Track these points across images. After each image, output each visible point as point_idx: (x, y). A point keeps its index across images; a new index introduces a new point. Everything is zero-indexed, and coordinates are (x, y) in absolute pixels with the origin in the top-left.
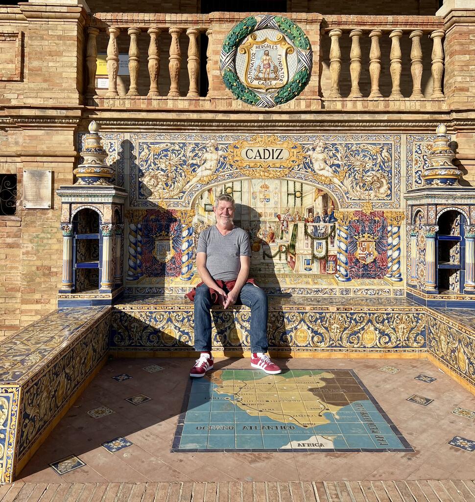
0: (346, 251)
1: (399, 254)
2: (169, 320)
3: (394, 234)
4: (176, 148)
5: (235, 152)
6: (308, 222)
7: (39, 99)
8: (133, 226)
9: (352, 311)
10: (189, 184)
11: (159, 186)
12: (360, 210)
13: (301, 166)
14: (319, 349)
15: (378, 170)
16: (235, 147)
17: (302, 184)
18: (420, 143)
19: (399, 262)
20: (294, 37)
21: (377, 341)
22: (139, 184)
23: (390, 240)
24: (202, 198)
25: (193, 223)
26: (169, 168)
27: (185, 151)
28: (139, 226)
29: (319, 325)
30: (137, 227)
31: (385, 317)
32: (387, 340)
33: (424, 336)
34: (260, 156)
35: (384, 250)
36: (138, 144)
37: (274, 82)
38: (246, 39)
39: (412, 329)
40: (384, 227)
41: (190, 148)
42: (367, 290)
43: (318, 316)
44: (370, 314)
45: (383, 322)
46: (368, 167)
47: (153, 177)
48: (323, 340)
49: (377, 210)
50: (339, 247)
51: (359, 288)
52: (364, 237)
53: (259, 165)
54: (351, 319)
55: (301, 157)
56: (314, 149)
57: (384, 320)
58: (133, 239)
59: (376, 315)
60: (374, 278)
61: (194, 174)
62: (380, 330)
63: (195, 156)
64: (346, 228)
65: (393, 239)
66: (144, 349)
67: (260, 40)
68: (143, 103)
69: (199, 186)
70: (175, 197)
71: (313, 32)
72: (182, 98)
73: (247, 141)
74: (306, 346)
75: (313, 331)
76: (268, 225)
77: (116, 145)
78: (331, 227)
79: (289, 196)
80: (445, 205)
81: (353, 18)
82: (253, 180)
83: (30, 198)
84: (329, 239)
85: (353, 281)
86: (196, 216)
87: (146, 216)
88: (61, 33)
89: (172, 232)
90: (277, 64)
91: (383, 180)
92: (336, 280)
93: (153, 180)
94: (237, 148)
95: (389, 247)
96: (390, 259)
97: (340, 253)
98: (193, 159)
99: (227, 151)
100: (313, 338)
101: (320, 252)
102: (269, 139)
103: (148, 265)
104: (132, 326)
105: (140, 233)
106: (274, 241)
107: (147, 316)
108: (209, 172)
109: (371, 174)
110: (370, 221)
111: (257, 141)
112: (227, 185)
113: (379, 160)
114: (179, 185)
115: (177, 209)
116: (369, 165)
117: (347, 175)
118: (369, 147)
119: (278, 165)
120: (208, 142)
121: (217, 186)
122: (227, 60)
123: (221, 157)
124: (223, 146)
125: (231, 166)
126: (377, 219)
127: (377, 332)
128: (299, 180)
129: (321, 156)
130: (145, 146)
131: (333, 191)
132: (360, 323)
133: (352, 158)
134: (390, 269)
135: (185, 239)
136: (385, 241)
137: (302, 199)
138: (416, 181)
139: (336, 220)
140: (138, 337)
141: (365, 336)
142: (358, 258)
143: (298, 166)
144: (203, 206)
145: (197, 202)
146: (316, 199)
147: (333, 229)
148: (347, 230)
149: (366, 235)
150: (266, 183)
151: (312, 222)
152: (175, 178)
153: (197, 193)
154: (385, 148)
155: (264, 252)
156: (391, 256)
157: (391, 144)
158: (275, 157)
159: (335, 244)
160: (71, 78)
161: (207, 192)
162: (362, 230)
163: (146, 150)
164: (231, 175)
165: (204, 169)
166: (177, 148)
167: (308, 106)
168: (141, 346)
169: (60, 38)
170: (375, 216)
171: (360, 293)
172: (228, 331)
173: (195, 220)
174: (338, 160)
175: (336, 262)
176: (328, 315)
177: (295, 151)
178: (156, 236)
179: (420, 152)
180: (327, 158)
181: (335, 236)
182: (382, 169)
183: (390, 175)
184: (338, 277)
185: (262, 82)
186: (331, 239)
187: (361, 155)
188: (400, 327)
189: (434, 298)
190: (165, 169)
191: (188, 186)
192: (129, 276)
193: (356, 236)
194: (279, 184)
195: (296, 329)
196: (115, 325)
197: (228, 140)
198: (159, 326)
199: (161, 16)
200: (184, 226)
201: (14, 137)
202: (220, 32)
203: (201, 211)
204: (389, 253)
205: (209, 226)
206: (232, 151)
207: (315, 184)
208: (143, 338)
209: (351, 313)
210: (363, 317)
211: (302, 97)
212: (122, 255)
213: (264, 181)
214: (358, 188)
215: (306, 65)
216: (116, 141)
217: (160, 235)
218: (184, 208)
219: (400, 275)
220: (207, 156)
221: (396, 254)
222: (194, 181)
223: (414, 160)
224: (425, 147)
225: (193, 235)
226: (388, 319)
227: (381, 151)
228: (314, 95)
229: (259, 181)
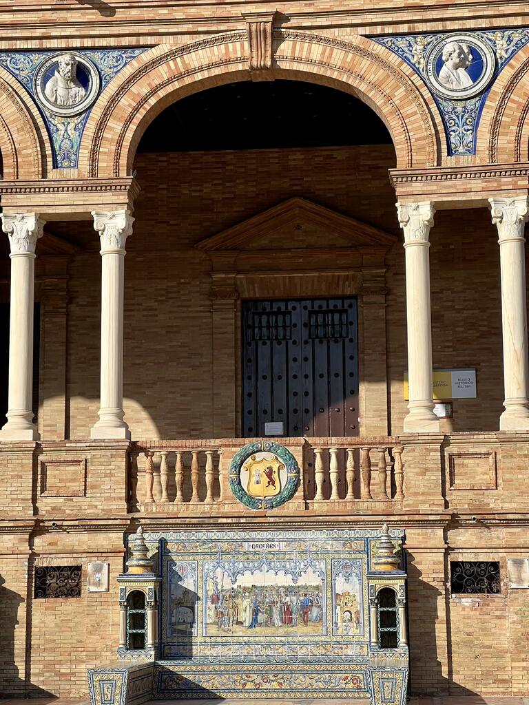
83: (514, 580)
169: (525, 456)
201: (496, 533)
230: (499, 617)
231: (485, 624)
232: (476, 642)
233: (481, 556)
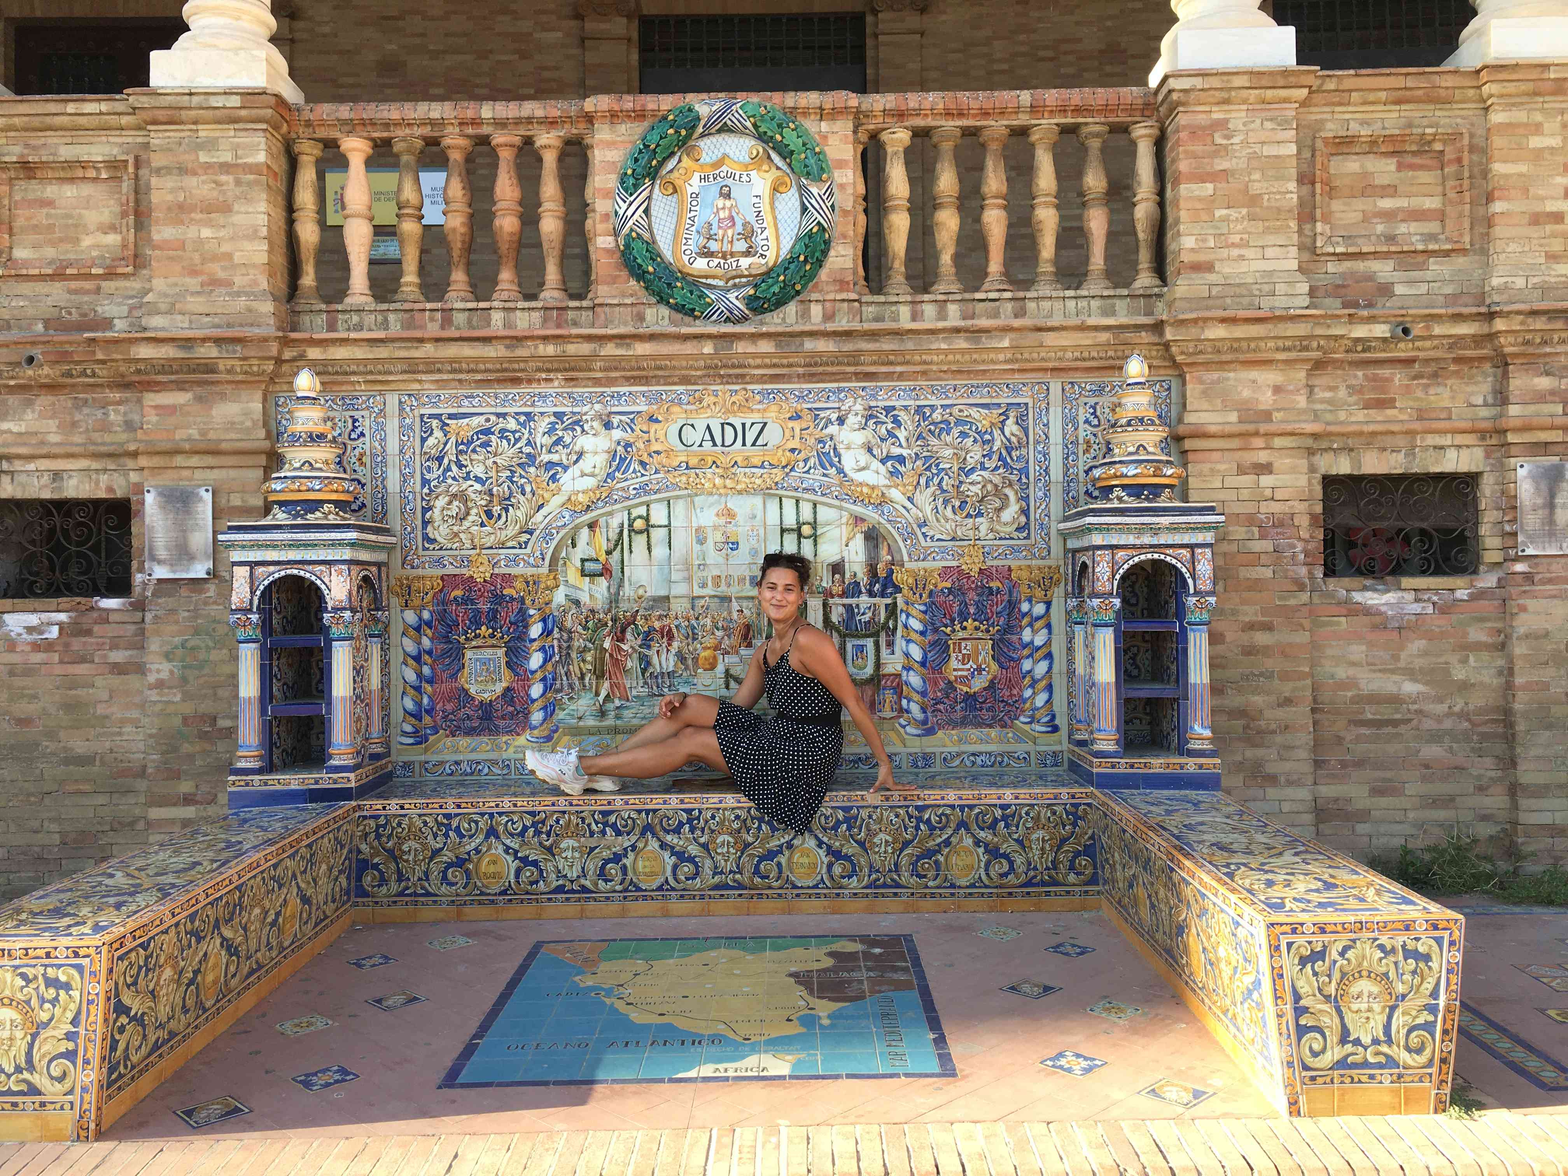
0: (923, 664)
1: (1050, 668)
2: (492, 832)
3: (1038, 618)
4: (509, 427)
5: (652, 431)
6: (832, 597)
7: (180, 317)
8: (410, 617)
9: (920, 803)
10: (543, 512)
11: (471, 518)
12: (954, 564)
13: (812, 461)
14: (846, 892)
15: (997, 468)
16: (652, 419)
17: (815, 505)
18: (1095, 400)
19: (1049, 688)
20: (792, 152)
21: (982, 872)
22: (423, 516)
23: (1027, 635)
24: (574, 545)
25: (554, 605)
26: (493, 474)
27: (530, 433)
28: (426, 615)
29: (844, 836)
30: (420, 618)
31: (998, 813)
32: (1006, 867)
33: (1093, 857)
34: (713, 439)
35: (1012, 659)
36: (418, 420)
37: (745, 262)
38: (676, 158)
39: (1064, 841)
40: (1012, 605)
41: (543, 425)
42: (973, 754)
43: (841, 815)
44: (962, 807)
45: (993, 826)
46: (971, 462)
47: (454, 496)
48: (854, 870)
49: (995, 563)
50: (907, 655)
51: (954, 749)
52: (965, 628)
53: (710, 463)
54: (919, 820)
55: (811, 441)
56: (841, 421)
57: (996, 821)
58: (410, 646)
59: (977, 811)
60: (990, 726)
61: (553, 486)
62: (986, 845)
63: (557, 443)
64: (923, 608)
65: (1035, 632)
66: (435, 902)
67: (708, 160)
68: (432, 319)
69: (567, 515)
70: (510, 544)
71: (836, 137)
72: (526, 304)
73: (680, 404)
74: (816, 887)
75: (830, 851)
76: (735, 606)
77: (367, 423)
78: (887, 606)
79: (785, 535)
80: (1134, 547)
81: (933, 99)
82: (696, 499)
83: (162, 553)
84: (883, 635)
85: (940, 734)
86: (562, 588)
87: (441, 591)
88: (227, 157)
89: (505, 629)
90: (751, 218)
91: (1008, 491)
92: (899, 734)
93: (456, 503)
94: (657, 421)
95: (1026, 652)
96: (1027, 681)
97: (907, 668)
98: (550, 452)
99: (633, 430)
100: (830, 866)
101: (861, 669)
102: (733, 399)
103: (449, 707)
104: (405, 847)
105: (429, 632)
106: (749, 645)
107: (439, 824)
108: (591, 482)
109: (980, 479)
110: (979, 591)
111: (705, 404)
112: (635, 513)
113: (997, 445)
114: (519, 513)
115: (514, 571)
116: (975, 456)
117: (923, 481)
118: (973, 412)
119: (756, 461)
120: (585, 409)
121: (610, 514)
122: (629, 213)
123: (619, 443)
124: (623, 418)
125: (643, 464)
126: (995, 584)
127: (981, 850)
128: (806, 496)
129: (860, 438)
130: (435, 423)
131: (889, 521)
132: (941, 829)
133: (933, 441)
134: (1028, 705)
135: (536, 645)
136: (1014, 638)
137: (815, 541)
138: (1087, 492)
139: (898, 590)
140: (419, 873)
141: (953, 859)
142: (952, 678)
143: (806, 461)
144: (579, 564)
145: (563, 554)
146: (849, 539)
147: (892, 610)
148: (925, 612)
149: (969, 624)
150: (729, 505)
151: (841, 596)
152: (508, 499)
153: (562, 532)
154: (1012, 414)
155: (727, 671)
156: (1029, 672)
157: (1026, 404)
158: (749, 441)
159: (897, 649)
160: (254, 266)
161: (585, 531)
162: (961, 613)
163: (438, 434)
164: (643, 489)
165: (577, 473)
166: (512, 424)
167: (828, 317)
168: (428, 894)
169: (225, 168)
170: (990, 577)
171: (957, 762)
172: (631, 855)
173: (559, 597)
174: (900, 446)
175: (898, 690)
176: (864, 813)
177: (797, 425)
178: (467, 639)
179: (1096, 422)
180: (873, 441)
181: (895, 628)
182: (1006, 465)
183: (1024, 480)
184: (904, 727)
185: (716, 261)
186: (887, 635)
187: (955, 432)
188: (1034, 836)
189: (1113, 767)
190: (483, 476)
191: (539, 517)
192: (405, 734)
193: (946, 626)
194: (761, 506)
195: (790, 845)
196: (363, 847)
197: (635, 403)
198: (468, 848)
199: (469, 110)
200: (532, 612)
201: (121, 408)
202: (611, 145)
203: (572, 575)
204: (1027, 665)
205: (592, 611)
206: (645, 429)
207: (844, 504)
208: (432, 877)
209: (917, 808)
210: (946, 815)
211: (815, 296)
212: (385, 685)
213: (723, 499)
214: (949, 512)
215: (820, 218)
216: (366, 413)
217: (477, 636)
218: (534, 571)
219: (1053, 717)
220: (584, 442)
221: (1041, 668)
222: (554, 503)
223: (1081, 441)
224: (1107, 410)
225: (556, 633)
226: (1004, 818)
227: (1003, 422)
228: (841, 290)
229: (712, 499)
230: (118, 669)
231: (79, 692)
232: (50, 746)
233: (73, 482)
